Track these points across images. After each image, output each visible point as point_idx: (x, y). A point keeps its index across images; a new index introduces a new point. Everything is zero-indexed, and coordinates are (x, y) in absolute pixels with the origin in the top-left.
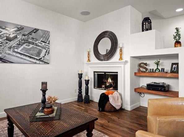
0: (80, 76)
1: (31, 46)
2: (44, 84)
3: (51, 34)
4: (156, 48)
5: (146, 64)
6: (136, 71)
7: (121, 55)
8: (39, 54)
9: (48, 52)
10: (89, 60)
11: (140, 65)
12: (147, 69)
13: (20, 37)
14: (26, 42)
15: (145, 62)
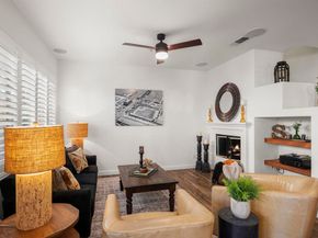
0: (200, 139)
1: (145, 108)
2: (142, 148)
3: (164, 94)
4: (284, 107)
5: (283, 127)
6: (270, 136)
7: (243, 115)
8: (152, 115)
9: (161, 113)
10: (211, 120)
11: (274, 128)
12: (284, 134)
13: (134, 101)
14: (140, 104)
15: (282, 124)
